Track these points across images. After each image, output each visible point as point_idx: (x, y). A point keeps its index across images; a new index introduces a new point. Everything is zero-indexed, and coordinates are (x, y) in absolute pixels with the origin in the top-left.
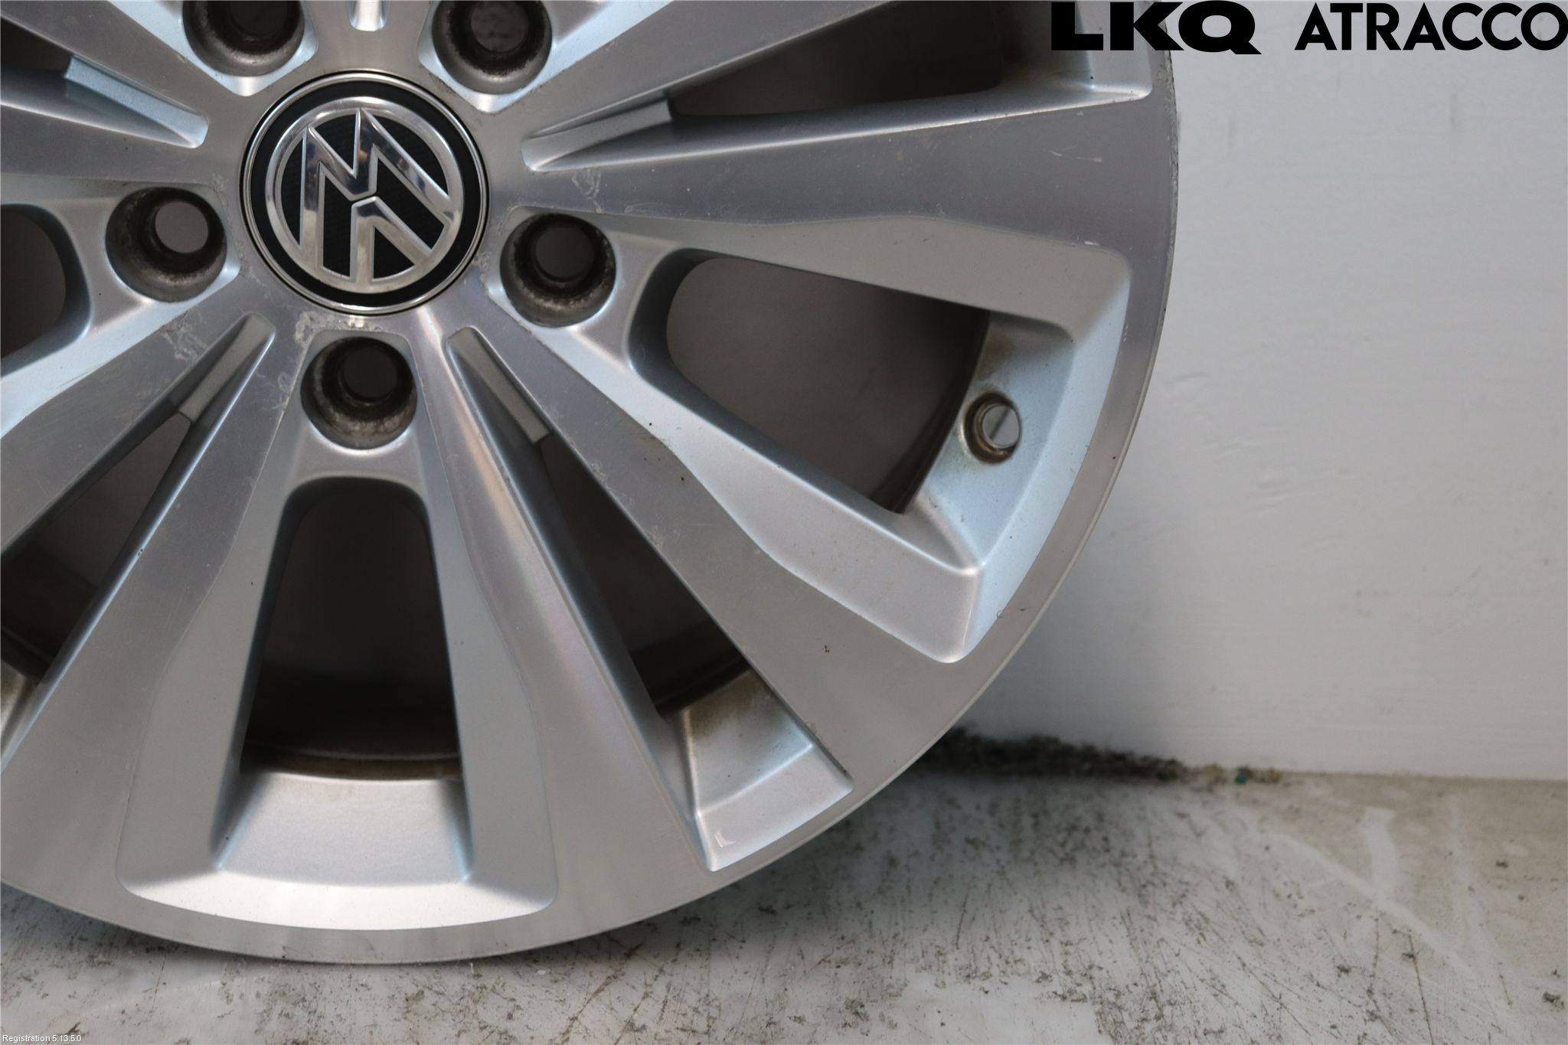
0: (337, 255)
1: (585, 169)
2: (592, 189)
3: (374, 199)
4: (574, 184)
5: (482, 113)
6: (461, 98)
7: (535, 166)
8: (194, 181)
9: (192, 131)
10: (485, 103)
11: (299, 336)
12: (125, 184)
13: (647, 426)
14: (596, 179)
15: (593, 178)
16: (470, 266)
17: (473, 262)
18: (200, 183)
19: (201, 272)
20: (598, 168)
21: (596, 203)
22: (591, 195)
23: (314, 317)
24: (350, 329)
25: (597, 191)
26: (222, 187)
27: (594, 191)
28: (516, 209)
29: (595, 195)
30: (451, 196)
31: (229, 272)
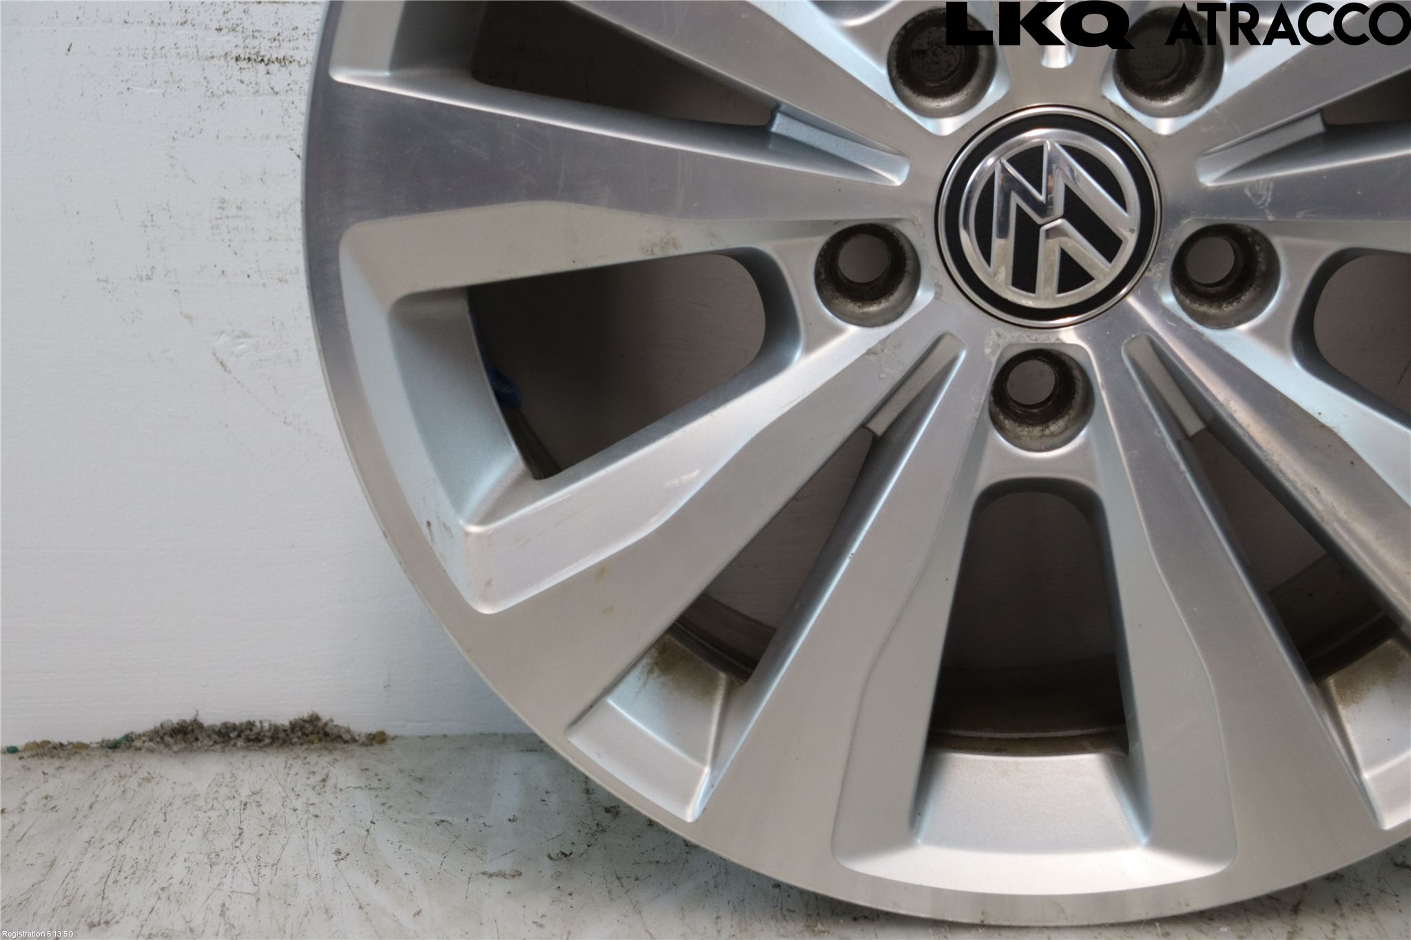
0: (1024, 277)
1: (1258, 180)
2: (1264, 198)
3: (1059, 222)
4: (1246, 195)
5: (1159, 136)
6: (1139, 123)
7: (1209, 180)
8: (896, 216)
9: (894, 170)
10: (1165, 126)
11: (988, 351)
12: (837, 223)
13: (1316, 416)
14: (1268, 189)
15: (1265, 188)
16: (1143, 278)
17: (1147, 273)
18: (901, 217)
19: (886, 298)
20: (1271, 180)
21: (1267, 211)
22: (1263, 204)
23: (1000, 333)
24: (1033, 342)
25: (1269, 200)
26: (920, 219)
27: (1265, 201)
28: (1188, 223)
29: (1267, 204)
30: (1130, 214)
31: (924, 296)
